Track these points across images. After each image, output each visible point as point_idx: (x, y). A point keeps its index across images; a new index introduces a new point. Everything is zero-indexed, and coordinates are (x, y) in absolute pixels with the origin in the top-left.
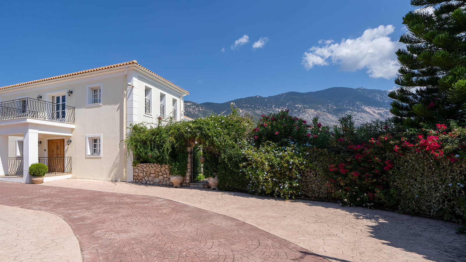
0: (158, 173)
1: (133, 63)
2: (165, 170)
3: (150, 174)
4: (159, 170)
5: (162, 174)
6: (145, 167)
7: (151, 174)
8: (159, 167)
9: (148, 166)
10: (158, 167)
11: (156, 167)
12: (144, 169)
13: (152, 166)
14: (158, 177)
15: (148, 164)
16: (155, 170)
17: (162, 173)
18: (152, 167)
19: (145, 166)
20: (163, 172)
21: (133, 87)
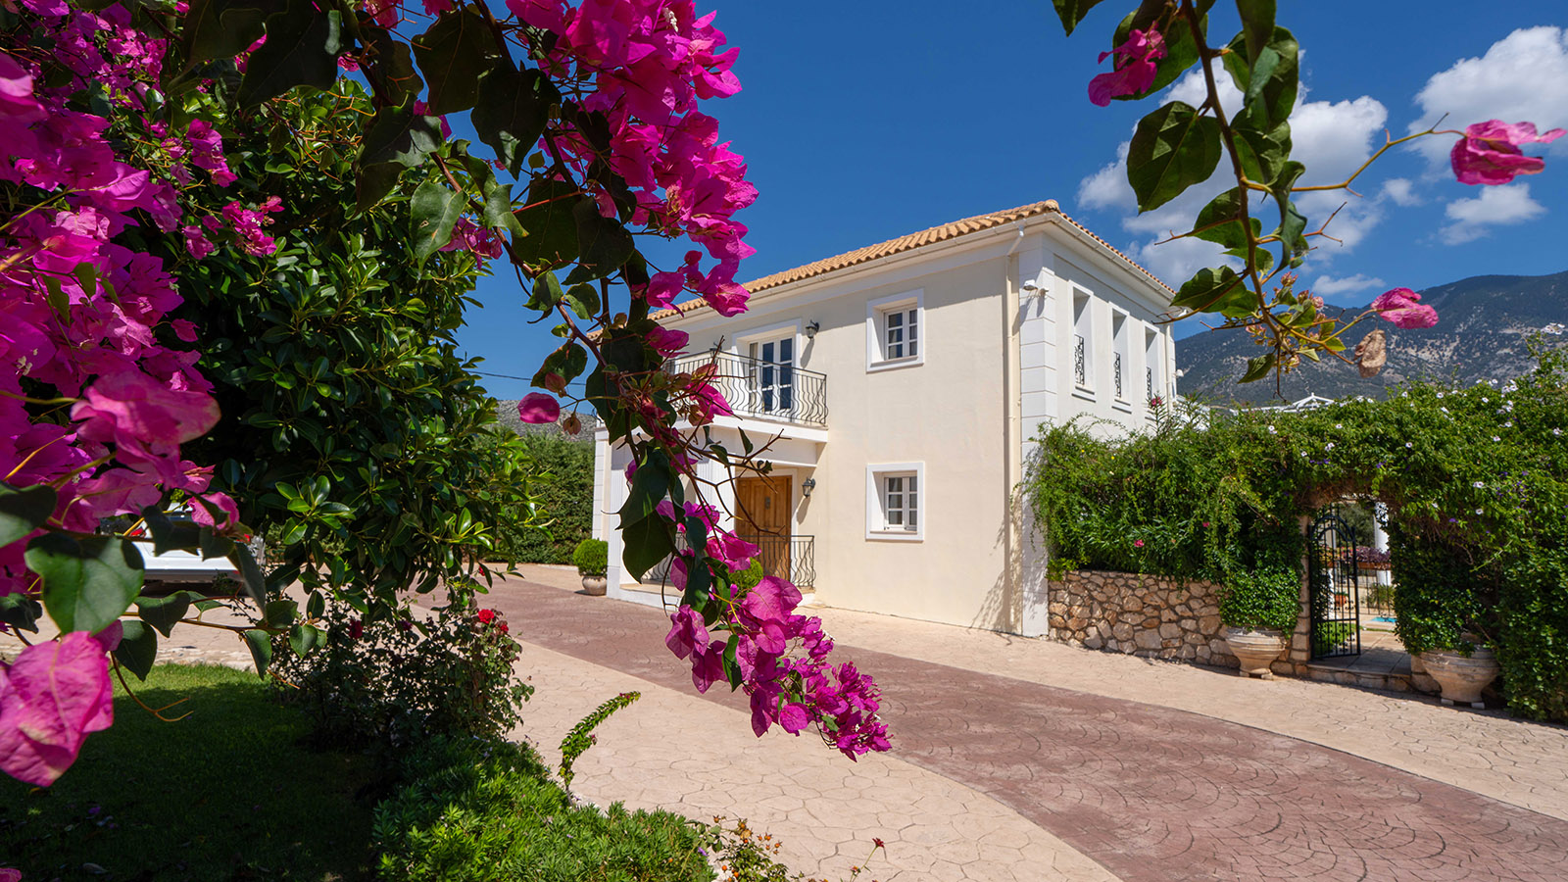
0: (1156, 613)
1: (1046, 209)
2: (1188, 600)
3: (1122, 614)
4: (1159, 602)
5: (1173, 617)
6: (1098, 585)
7: (1124, 612)
8: (1160, 589)
9: (1109, 581)
10: (1156, 588)
11: (1148, 588)
12: (1095, 593)
13: (1130, 582)
14: (1158, 627)
15: (1112, 574)
16: (1142, 598)
17: (1176, 613)
18: (1129, 587)
19: (1100, 581)
20: (1178, 609)
21: (1043, 292)
